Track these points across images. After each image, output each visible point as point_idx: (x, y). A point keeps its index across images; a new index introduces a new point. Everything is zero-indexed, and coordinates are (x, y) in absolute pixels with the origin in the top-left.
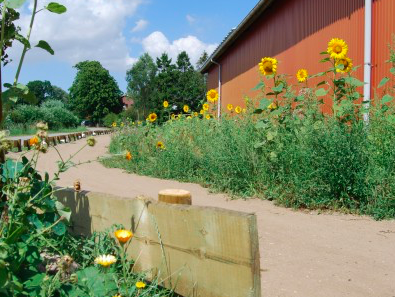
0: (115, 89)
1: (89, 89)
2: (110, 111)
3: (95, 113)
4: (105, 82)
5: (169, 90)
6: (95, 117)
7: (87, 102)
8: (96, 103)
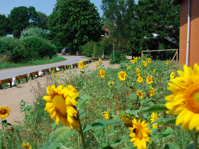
0: (95, 17)
1: (69, 16)
2: (90, 39)
3: (75, 41)
4: (85, 9)
5: (149, 18)
6: (75, 44)
7: (67, 30)
8: (76, 31)
